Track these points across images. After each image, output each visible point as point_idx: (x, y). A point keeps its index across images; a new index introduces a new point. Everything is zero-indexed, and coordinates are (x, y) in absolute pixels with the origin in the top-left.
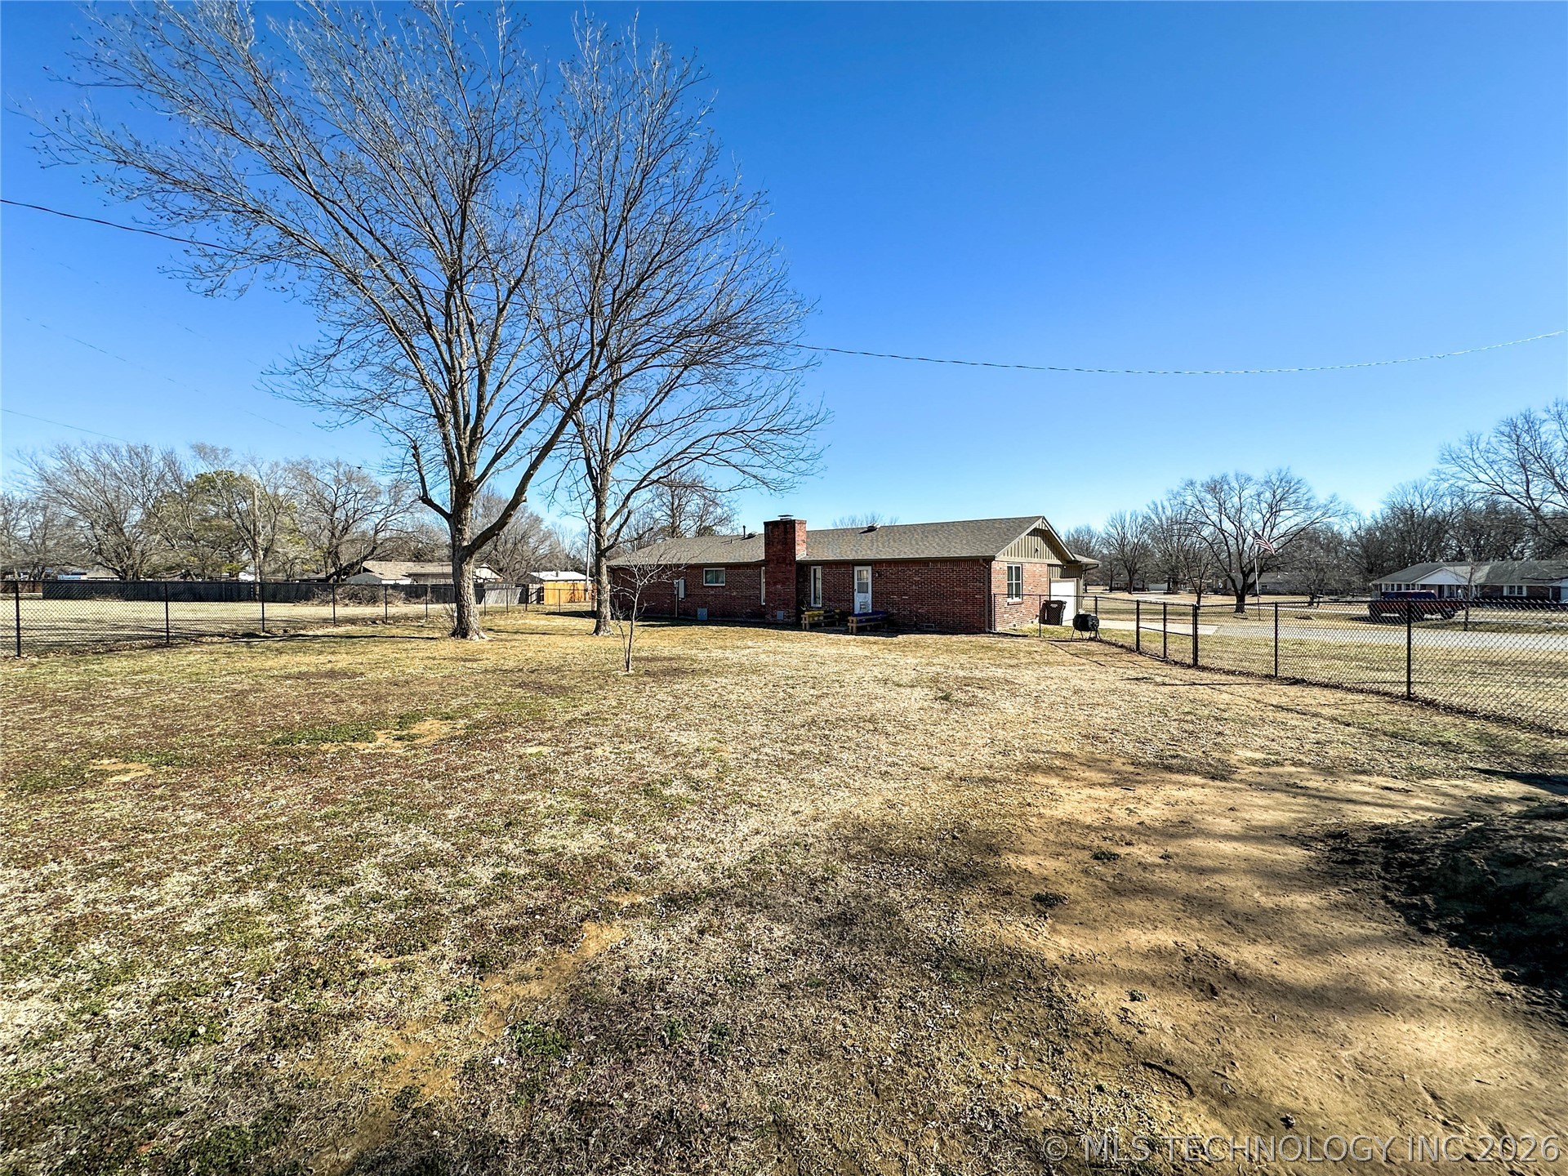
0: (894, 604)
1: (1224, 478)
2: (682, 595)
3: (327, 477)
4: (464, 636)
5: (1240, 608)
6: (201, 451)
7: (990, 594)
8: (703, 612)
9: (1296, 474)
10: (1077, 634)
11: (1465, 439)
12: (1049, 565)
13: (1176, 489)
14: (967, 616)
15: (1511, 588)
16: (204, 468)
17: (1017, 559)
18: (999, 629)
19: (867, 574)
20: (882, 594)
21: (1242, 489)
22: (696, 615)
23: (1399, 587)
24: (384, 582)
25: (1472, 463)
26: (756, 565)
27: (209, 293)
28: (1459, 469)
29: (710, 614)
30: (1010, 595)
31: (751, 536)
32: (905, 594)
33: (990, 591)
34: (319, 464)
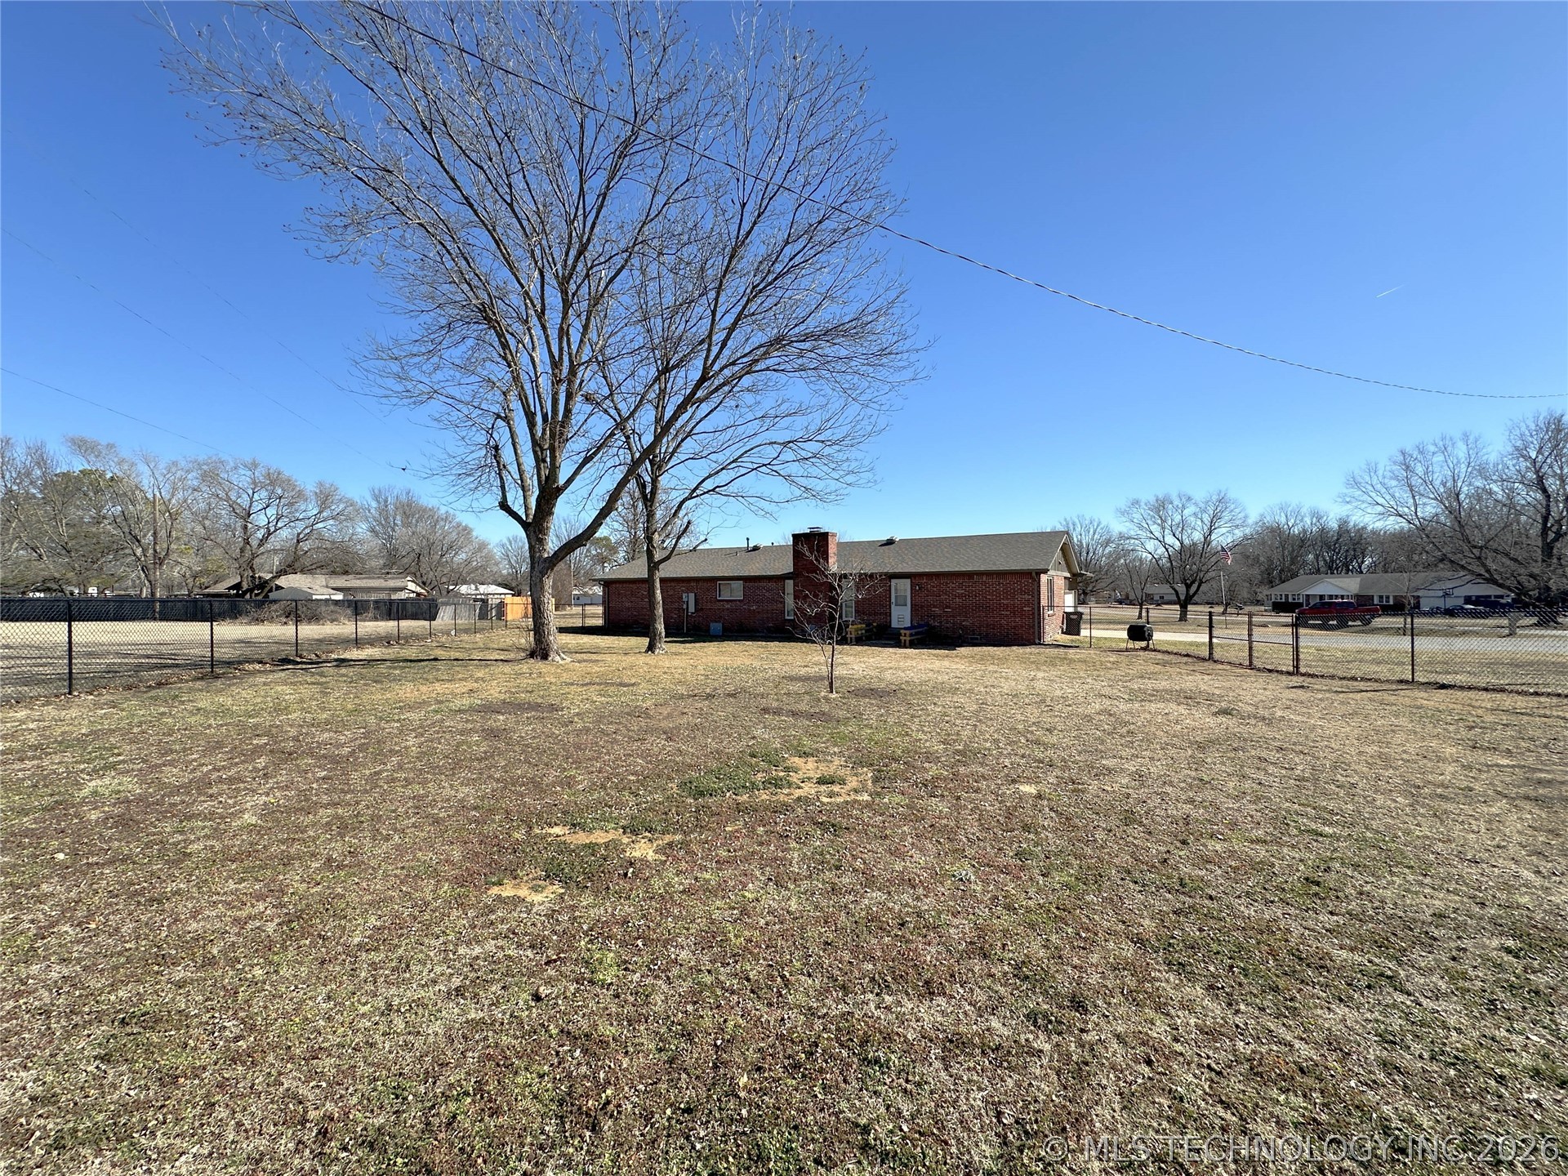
0: (935, 617)
1: (1167, 498)
2: (692, 609)
3: (242, 479)
4: (545, 657)
6: (82, 446)
7: (1039, 607)
8: (716, 627)
9: (1232, 495)
10: (1131, 645)
11: (1364, 467)
12: (1065, 578)
13: (1123, 507)
14: (1015, 628)
15: (1381, 597)
16: (78, 465)
17: (1052, 572)
18: (1046, 640)
19: (903, 587)
20: (922, 607)
21: (1184, 507)
22: (708, 630)
23: (1287, 596)
24: (314, 597)
25: (1370, 488)
26: (781, 578)
27: (331, 258)
28: (1360, 492)
29: (725, 629)
31: (756, 548)
32: (947, 607)
33: (1039, 603)
34: (232, 464)
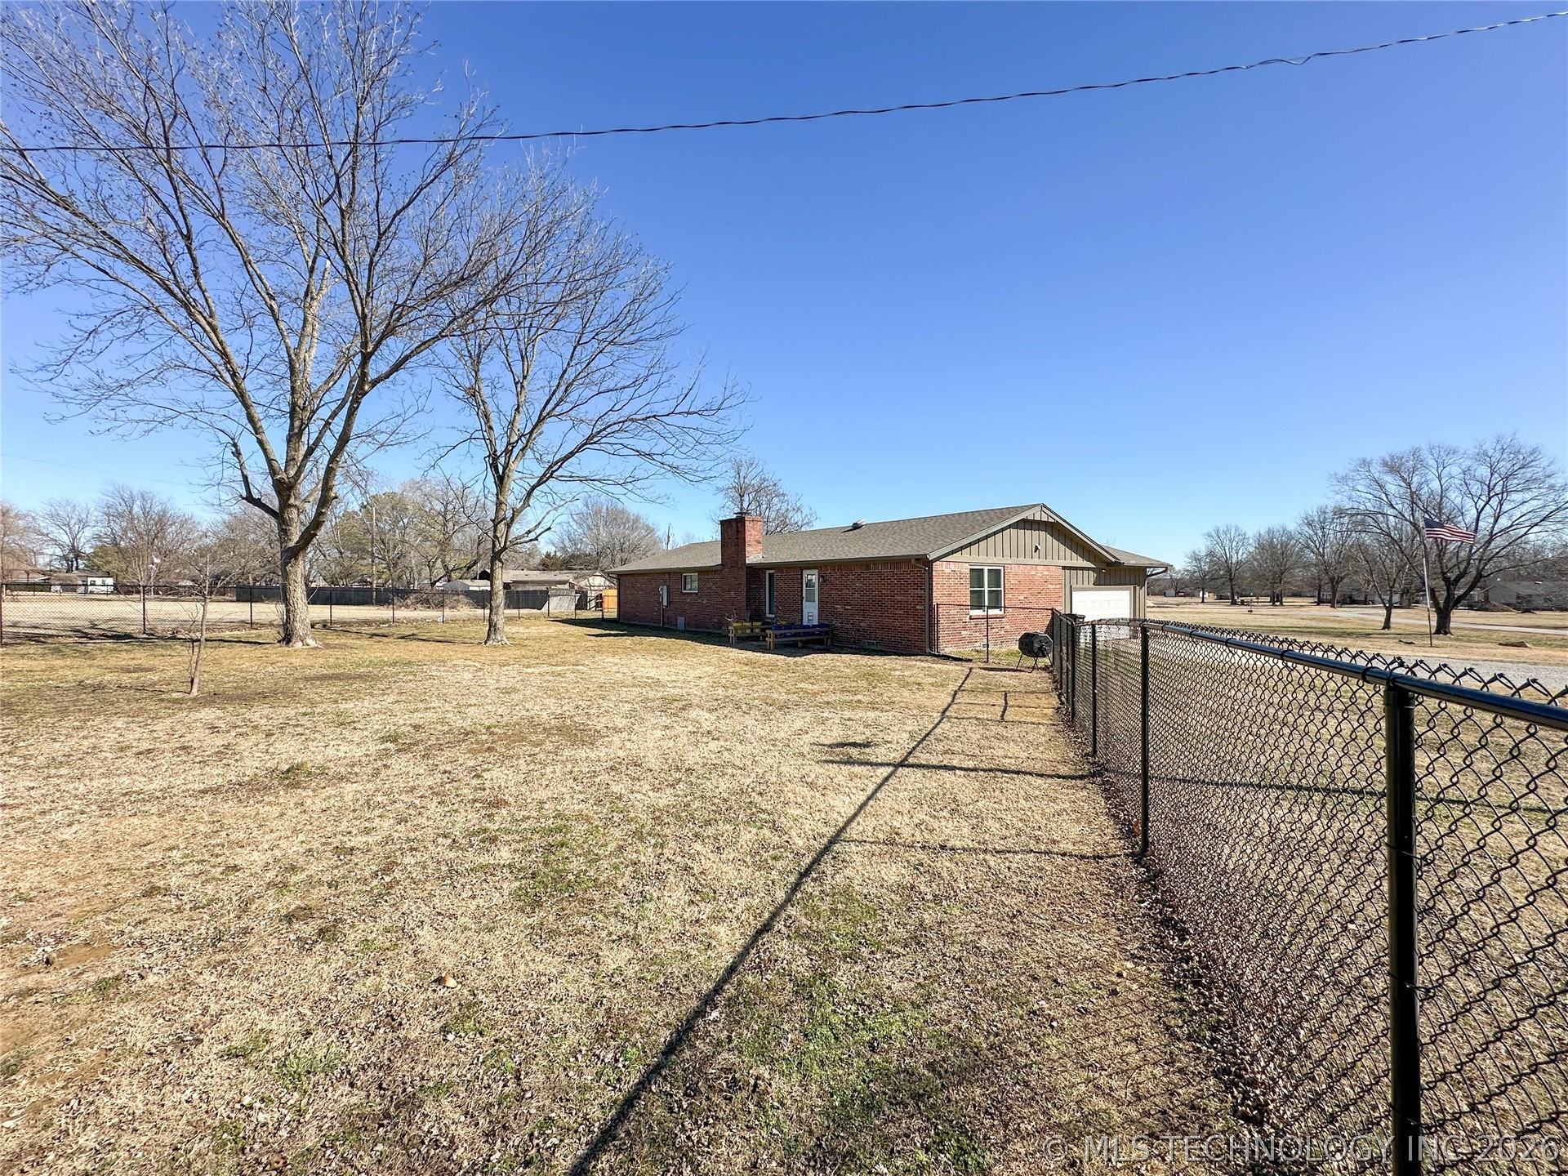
0: (838, 615)
1: (1415, 453)
2: (665, 604)
5: (1443, 628)
7: (931, 604)
8: (681, 622)
12: (1064, 568)
17: (998, 559)
18: (947, 650)
19: (813, 576)
20: (827, 603)
22: (676, 624)
29: (686, 623)
30: (973, 607)
32: (848, 604)
33: (931, 600)
